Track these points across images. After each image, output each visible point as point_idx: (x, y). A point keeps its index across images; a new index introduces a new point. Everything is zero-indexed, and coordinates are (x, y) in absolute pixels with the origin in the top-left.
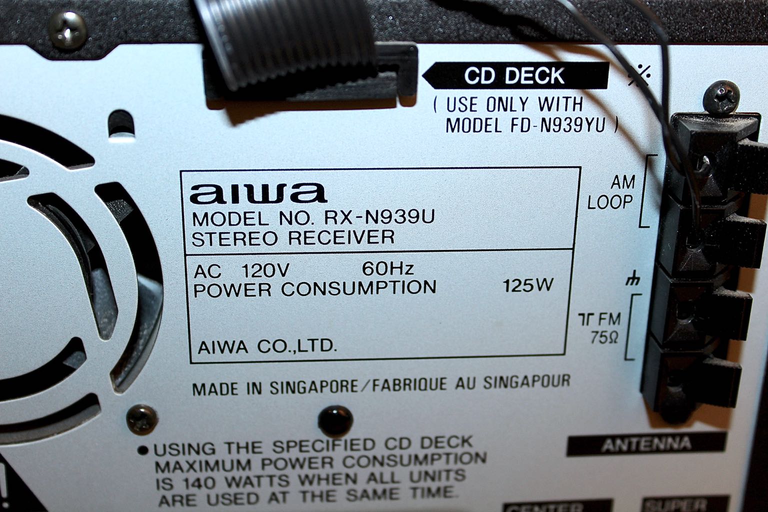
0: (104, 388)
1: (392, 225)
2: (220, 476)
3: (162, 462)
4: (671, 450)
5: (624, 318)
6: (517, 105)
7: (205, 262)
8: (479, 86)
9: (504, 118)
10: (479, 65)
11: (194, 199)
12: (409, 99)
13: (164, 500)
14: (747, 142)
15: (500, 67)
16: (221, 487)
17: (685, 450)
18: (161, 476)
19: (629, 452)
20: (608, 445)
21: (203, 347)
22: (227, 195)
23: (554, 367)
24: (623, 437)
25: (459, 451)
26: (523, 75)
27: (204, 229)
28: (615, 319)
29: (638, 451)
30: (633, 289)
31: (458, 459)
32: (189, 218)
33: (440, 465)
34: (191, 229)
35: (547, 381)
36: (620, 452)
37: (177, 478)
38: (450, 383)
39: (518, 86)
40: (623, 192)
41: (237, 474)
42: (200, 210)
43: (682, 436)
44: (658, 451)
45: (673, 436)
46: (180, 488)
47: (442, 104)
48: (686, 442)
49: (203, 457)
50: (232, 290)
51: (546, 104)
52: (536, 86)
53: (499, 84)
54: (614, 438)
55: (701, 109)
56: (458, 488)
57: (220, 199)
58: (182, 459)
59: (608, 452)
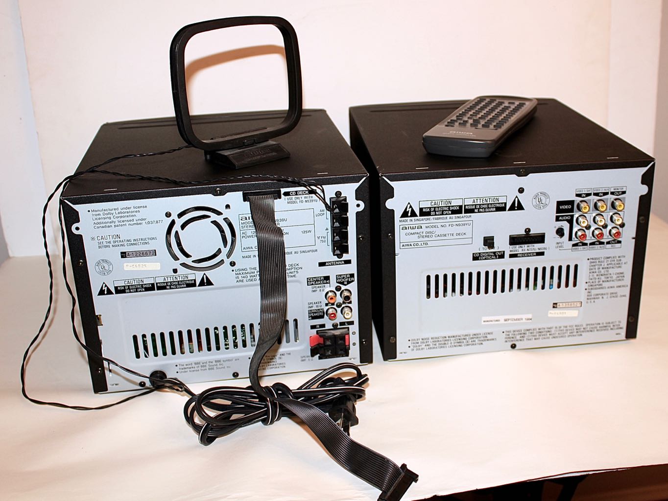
0: (225, 259)
1: (279, 222)
2: (248, 275)
3: (237, 273)
4: (340, 264)
5: (326, 237)
6: (300, 198)
7: (244, 232)
8: (293, 195)
9: (298, 201)
10: (293, 192)
11: (241, 220)
12: (280, 198)
13: (237, 281)
14: (343, 202)
15: (296, 192)
16: (249, 278)
17: (343, 264)
18: (237, 276)
19: (331, 265)
20: (327, 264)
21: (244, 248)
22: (248, 218)
23: (314, 248)
24: (330, 262)
25: (296, 267)
26: (301, 193)
27: (243, 225)
28: (325, 238)
29: (333, 265)
30: (327, 231)
31: (296, 269)
32: (241, 223)
33: (293, 270)
34: (241, 225)
35: (313, 251)
36: (330, 265)
37: (240, 276)
38: (293, 253)
39: (300, 195)
40: (322, 213)
41: (252, 274)
42: (243, 222)
43: (342, 261)
44: (337, 264)
45: (340, 261)
46: (241, 279)
47: (286, 199)
48: (343, 262)
49: (245, 271)
50: (249, 237)
51: (305, 198)
52: (303, 194)
53: (296, 194)
54: (328, 262)
55: (335, 196)
56: (297, 275)
57: (246, 219)
58: (241, 272)
59: (327, 265)
